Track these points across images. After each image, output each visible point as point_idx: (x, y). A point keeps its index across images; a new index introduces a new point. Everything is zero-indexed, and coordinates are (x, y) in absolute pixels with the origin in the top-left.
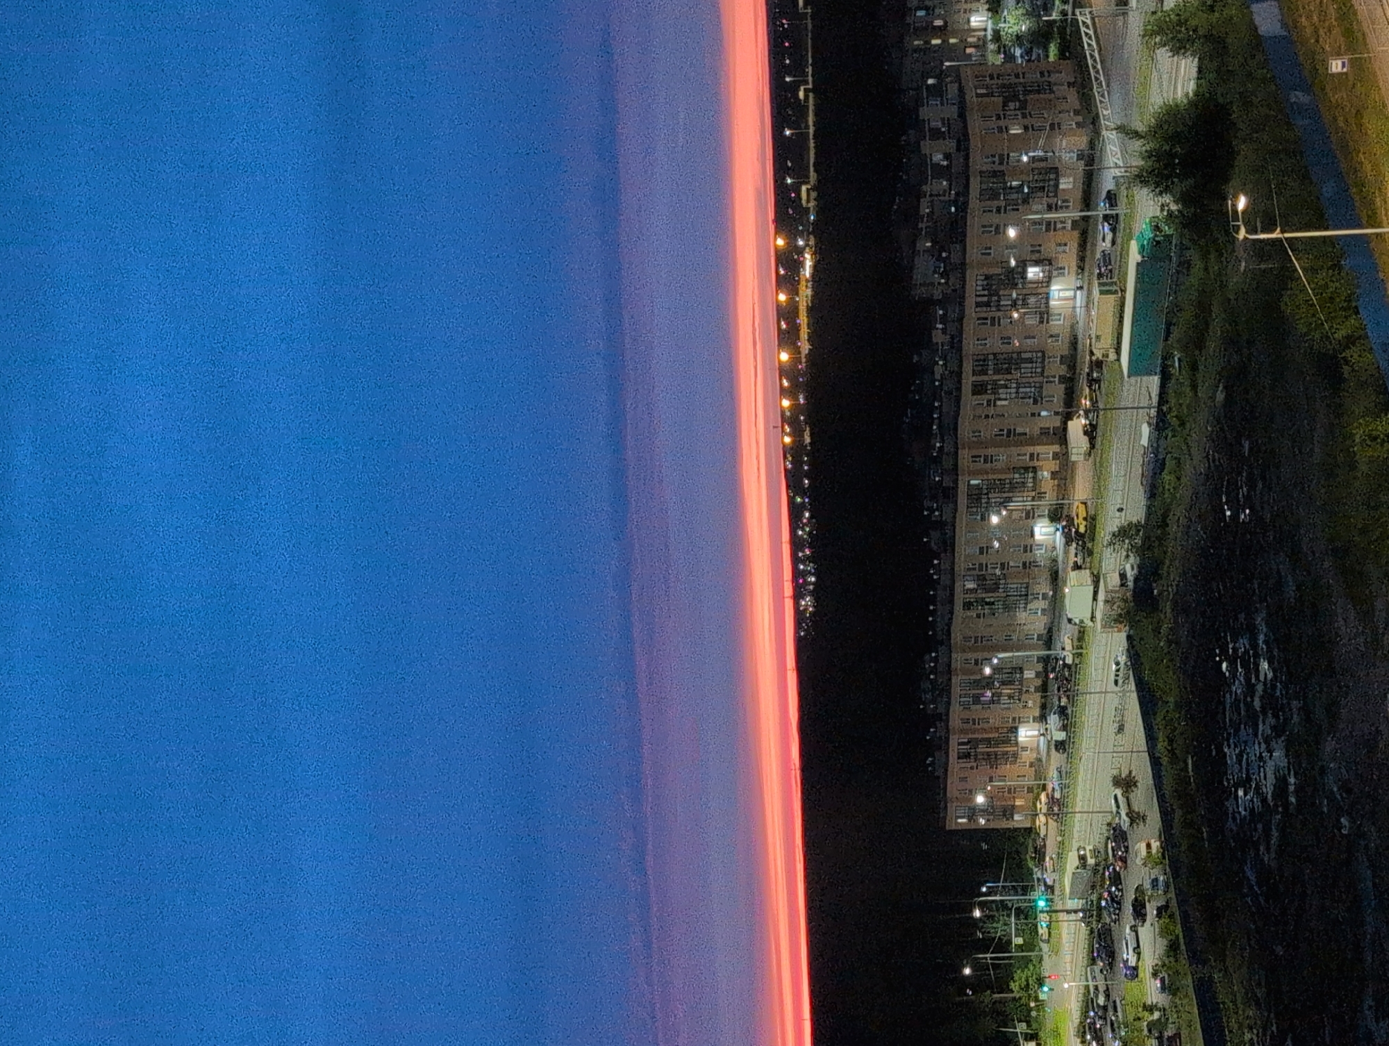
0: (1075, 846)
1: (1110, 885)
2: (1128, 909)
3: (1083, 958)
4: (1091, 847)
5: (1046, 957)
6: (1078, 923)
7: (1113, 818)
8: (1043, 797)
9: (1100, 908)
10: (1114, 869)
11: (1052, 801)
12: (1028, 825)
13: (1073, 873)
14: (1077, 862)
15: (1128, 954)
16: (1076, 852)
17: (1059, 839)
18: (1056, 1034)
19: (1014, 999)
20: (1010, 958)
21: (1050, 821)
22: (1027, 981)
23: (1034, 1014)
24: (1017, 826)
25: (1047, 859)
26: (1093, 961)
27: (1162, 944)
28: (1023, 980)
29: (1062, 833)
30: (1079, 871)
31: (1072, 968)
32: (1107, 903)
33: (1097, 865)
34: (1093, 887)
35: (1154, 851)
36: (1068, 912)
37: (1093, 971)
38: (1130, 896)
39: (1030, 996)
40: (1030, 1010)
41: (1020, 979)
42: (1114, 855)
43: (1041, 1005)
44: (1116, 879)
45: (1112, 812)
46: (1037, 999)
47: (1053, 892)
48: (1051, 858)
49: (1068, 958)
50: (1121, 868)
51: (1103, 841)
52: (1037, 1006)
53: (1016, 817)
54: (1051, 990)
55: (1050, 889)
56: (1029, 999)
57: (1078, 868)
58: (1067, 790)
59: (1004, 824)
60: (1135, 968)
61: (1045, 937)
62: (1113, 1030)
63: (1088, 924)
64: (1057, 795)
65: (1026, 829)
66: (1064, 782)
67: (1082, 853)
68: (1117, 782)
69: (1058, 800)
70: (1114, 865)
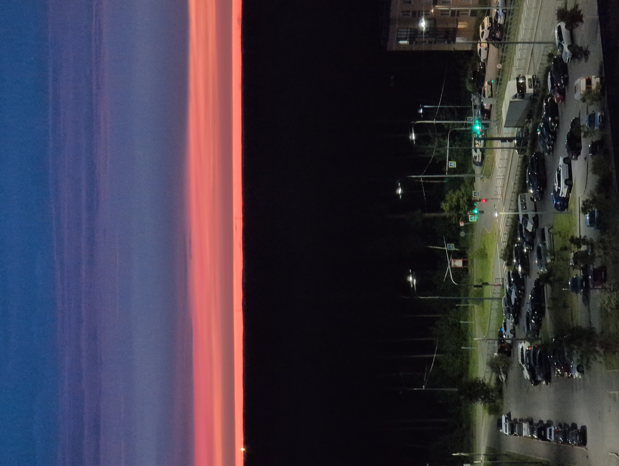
0: (515, 74)
1: (547, 116)
2: (563, 141)
3: (515, 184)
4: (531, 77)
5: (478, 180)
6: (512, 150)
7: (555, 49)
8: (486, 21)
9: (535, 137)
10: (552, 100)
11: (494, 27)
12: (469, 48)
13: (511, 102)
14: (515, 92)
15: (559, 185)
16: (516, 81)
17: (500, 66)
18: (483, 255)
19: (444, 218)
20: (442, 179)
21: (491, 45)
22: (458, 201)
23: (462, 234)
24: (458, 48)
25: (486, 84)
26: (523, 188)
27: (594, 179)
28: (454, 200)
29: (502, 60)
30: (517, 100)
31: (502, 192)
32: (542, 133)
33: (535, 94)
34: (530, 116)
35: (594, 86)
36: (503, 140)
37: (523, 198)
38: (566, 128)
39: (459, 216)
40: (460, 229)
41: (451, 199)
42: (553, 87)
43: (469, 227)
44: (553, 110)
45: (554, 43)
46: (466, 220)
47: (489, 117)
48: (490, 83)
49: (499, 183)
50: (558, 100)
51: (543, 72)
52: (465, 226)
53: (458, 40)
54: (481, 212)
55: (486, 114)
56: (459, 219)
57: (515, 96)
58: (510, 17)
59: (445, 47)
60: (566, 200)
61: (479, 160)
62: (540, 257)
63: (521, 151)
64: (500, 21)
65: (467, 52)
66: (508, 8)
67: (521, 81)
68: (562, 15)
69: (500, 25)
70: (552, 97)
